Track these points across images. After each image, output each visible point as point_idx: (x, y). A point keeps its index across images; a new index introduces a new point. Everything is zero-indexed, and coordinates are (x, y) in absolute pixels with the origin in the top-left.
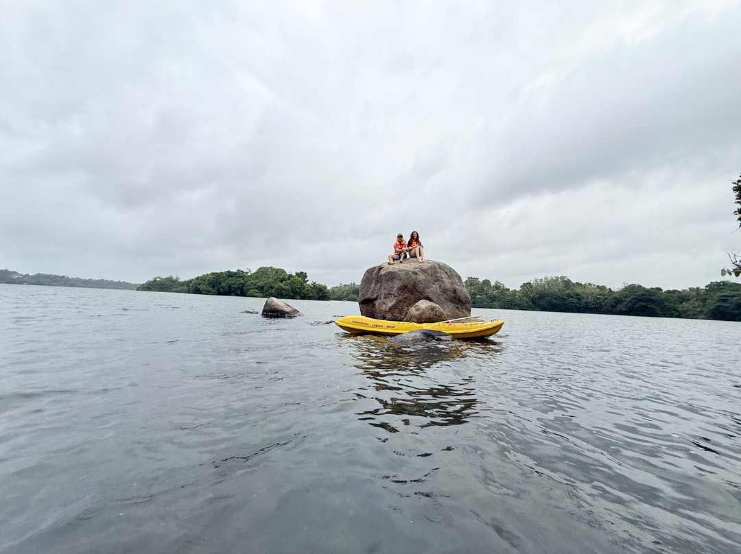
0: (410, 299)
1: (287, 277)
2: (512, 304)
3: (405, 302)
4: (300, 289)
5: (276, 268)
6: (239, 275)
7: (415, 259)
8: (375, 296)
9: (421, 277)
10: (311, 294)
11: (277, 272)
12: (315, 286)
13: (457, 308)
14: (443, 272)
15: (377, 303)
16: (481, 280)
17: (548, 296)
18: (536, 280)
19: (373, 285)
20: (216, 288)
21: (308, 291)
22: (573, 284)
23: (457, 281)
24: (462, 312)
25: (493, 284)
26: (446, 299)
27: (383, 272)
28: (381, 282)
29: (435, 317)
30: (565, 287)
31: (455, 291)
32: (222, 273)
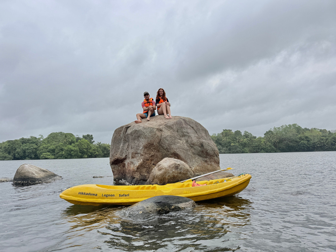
0: (157, 157)
1: (75, 140)
2: (259, 149)
3: (152, 160)
4: (87, 149)
5: (65, 133)
6: (33, 141)
7: (162, 116)
8: (124, 156)
9: (167, 133)
10: (97, 153)
11: (66, 137)
12: (100, 146)
13: (206, 161)
14: (189, 127)
15: (126, 162)
16: (233, 131)
17: (285, 141)
18: (275, 129)
19: (122, 145)
20: (12, 154)
21: (94, 150)
22: (303, 129)
23: (204, 134)
24: (211, 165)
25: (243, 134)
26: (194, 154)
27: (129, 131)
28: (128, 141)
29: (180, 175)
30: (297, 132)
31: (202, 145)
32: (16, 140)
